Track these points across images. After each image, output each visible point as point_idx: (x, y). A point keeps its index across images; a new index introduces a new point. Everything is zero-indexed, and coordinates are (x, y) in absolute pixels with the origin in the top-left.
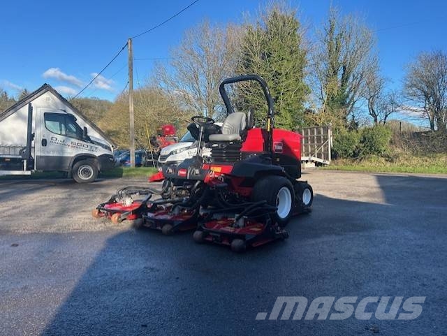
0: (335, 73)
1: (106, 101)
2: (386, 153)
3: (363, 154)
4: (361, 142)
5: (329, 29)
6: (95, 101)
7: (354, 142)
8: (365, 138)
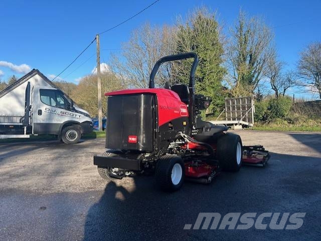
0: (245, 59)
1: (71, 83)
2: (289, 116)
3: (271, 118)
4: (268, 109)
5: (239, 27)
6: (64, 84)
7: (263, 109)
8: (271, 106)
